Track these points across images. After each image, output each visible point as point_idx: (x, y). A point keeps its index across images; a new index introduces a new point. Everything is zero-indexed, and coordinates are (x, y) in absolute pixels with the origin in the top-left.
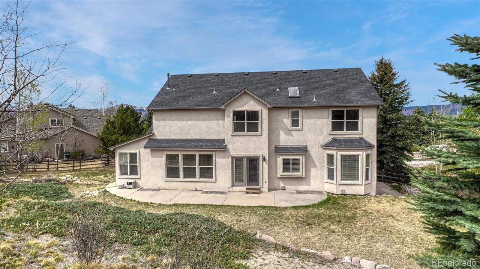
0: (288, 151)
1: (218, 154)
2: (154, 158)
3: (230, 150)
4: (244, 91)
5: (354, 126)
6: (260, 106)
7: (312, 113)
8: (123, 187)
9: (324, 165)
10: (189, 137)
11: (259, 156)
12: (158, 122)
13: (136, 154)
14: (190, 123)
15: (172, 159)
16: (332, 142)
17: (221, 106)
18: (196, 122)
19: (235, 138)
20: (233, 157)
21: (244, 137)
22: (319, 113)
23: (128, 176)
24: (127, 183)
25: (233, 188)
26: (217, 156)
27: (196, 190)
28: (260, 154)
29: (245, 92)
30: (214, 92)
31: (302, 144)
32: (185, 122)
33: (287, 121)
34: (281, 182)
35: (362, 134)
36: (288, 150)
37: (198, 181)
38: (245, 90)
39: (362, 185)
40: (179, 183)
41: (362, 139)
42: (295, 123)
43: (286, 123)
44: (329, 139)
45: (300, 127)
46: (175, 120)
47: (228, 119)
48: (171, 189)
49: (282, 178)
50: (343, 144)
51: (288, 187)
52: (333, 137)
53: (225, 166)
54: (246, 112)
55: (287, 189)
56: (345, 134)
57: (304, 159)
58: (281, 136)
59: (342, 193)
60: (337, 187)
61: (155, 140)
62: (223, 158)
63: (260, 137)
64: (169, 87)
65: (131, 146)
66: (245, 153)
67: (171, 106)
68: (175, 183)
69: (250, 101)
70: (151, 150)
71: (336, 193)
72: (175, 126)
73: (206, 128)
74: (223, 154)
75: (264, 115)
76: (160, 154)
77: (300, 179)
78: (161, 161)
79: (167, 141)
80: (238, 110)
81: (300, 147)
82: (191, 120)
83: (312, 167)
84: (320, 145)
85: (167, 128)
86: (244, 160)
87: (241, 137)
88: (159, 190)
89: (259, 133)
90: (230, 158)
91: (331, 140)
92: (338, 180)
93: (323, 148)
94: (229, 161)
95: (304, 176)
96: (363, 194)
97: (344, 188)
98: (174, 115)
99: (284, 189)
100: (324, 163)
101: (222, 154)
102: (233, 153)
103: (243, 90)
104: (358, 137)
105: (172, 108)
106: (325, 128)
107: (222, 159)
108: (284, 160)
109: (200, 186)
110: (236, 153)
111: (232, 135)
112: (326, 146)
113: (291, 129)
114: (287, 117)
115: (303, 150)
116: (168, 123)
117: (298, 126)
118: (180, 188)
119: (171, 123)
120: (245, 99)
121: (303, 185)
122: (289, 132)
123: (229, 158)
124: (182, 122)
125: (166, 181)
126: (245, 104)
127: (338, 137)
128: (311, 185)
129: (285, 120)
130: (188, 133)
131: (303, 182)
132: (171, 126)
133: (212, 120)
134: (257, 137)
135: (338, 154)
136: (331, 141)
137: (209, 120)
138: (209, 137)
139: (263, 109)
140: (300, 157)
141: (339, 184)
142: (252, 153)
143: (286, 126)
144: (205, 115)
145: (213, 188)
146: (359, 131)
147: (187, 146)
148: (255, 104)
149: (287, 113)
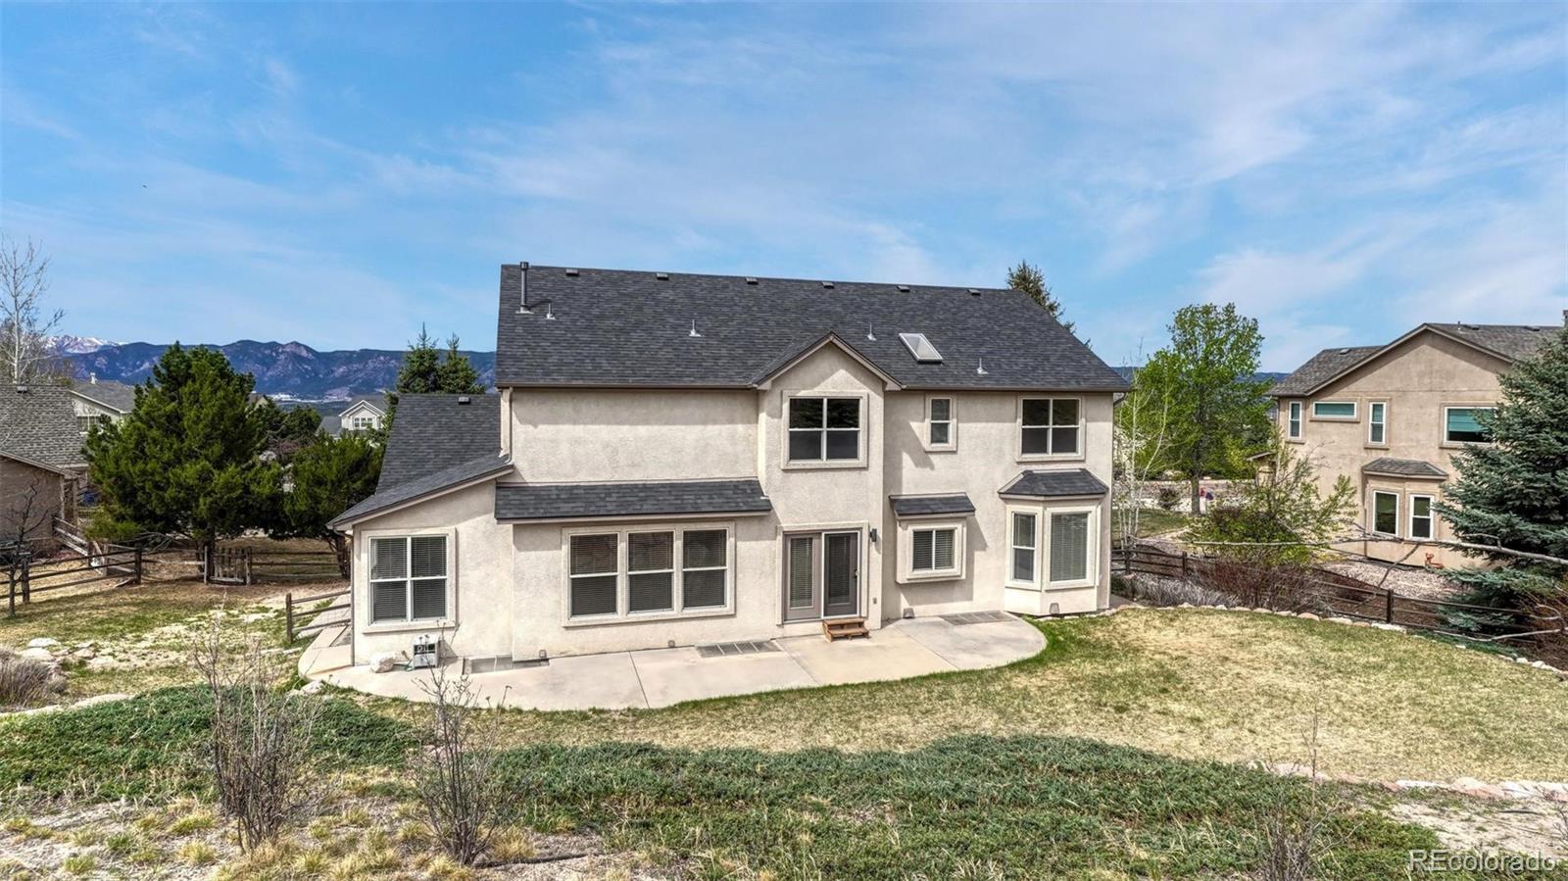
0: (929, 511)
1: (742, 527)
2: (528, 553)
3: (778, 514)
4: (828, 341)
5: (1066, 441)
6: (865, 384)
7: (979, 406)
8: (392, 666)
9: (1005, 544)
10: (637, 476)
11: (860, 529)
12: (530, 428)
13: (439, 542)
14: (643, 430)
15: (590, 552)
16: (1027, 483)
17: (759, 383)
18: (665, 429)
19: (794, 476)
20: (786, 535)
21: (819, 474)
22: (995, 406)
23: (408, 622)
24: (416, 647)
25: (786, 627)
26: (738, 535)
27: (672, 646)
28: (862, 522)
29: (831, 342)
30: (693, 333)
31: (954, 491)
32: (625, 428)
33: (922, 428)
34: (902, 597)
35: (1083, 461)
36: (928, 506)
37: (680, 616)
38: (831, 338)
39: (1092, 587)
40: (614, 630)
41: (1084, 472)
42: (939, 433)
43: (918, 434)
44: (1015, 474)
45: (951, 444)
46: (593, 423)
47: (776, 420)
48: (585, 652)
49: (911, 587)
50: (1055, 488)
51: (918, 609)
52: (1024, 468)
53: (763, 564)
54: (825, 401)
55: (916, 615)
56: (1051, 462)
57: (965, 529)
58: (904, 470)
59: (1053, 612)
60: (1042, 598)
61: (522, 489)
62: (758, 538)
63: (863, 472)
64: (527, 307)
65: (423, 514)
66: (820, 521)
67: (578, 375)
68: (601, 631)
69: (837, 370)
70: (514, 525)
71: (1039, 615)
72: (592, 442)
73: (696, 448)
74: (757, 527)
75: (873, 409)
76: (550, 536)
77: (951, 583)
78: (552, 561)
79: (572, 493)
80: (803, 394)
81: (953, 498)
82: (646, 422)
83: (977, 550)
84: (996, 491)
85: (564, 449)
86: (815, 542)
87: (809, 474)
88: (544, 660)
89: (860, 461)
90: (780, 538)
91: (1022, 476)
92: (1044, 581)
93: (1002, 499)
94: (774, 549)
95: (964, 577)
96: (1095, 609)
97: (1056, 598)
98: (590, 406)
99: (909, 616)
100: (1005, 538)
101: (755, 527)
102: (788, 524)
103: (827, 337)
104: (1075, 467)
105: (580, 383)
106: (1007, 448)
107: (753, 543)
108: (917, 534)
109: (681, 632)
110: (796, 522)
111: (785, 471)
112: (1010, 494)
113: (928, 449)
114: (921, 417)
115: (960, 507)
116: (567, 430)
117: (946, 441)
118: (618, 647)
119: (578, 430)
120: (825, 363)
121: (957, 600)
122: (923, 459)
123: (775, 539)
124: (615, 427)
125: (567, 628)
126: (824, 378)
127: (1036, 469)
128: (975, 596)
129: (914, 425)
130: (634, 465)
131: (957, 591)
132: (577, 441)
133: (715, 422)
134: (855, 474)
135: (1046, 513)
136: (1021, 481)
137: (705, 423)
138: (704, 476)
139: (872, 393)
140: (956, 526)
141: (1047, 591)
142: (840, 522)
143: (917, 439)
144: (692, 406)
145: (723, 636)
146: (1080, 454)
147: (646, 507)
148: (852, 378)
149: (922, 405)
